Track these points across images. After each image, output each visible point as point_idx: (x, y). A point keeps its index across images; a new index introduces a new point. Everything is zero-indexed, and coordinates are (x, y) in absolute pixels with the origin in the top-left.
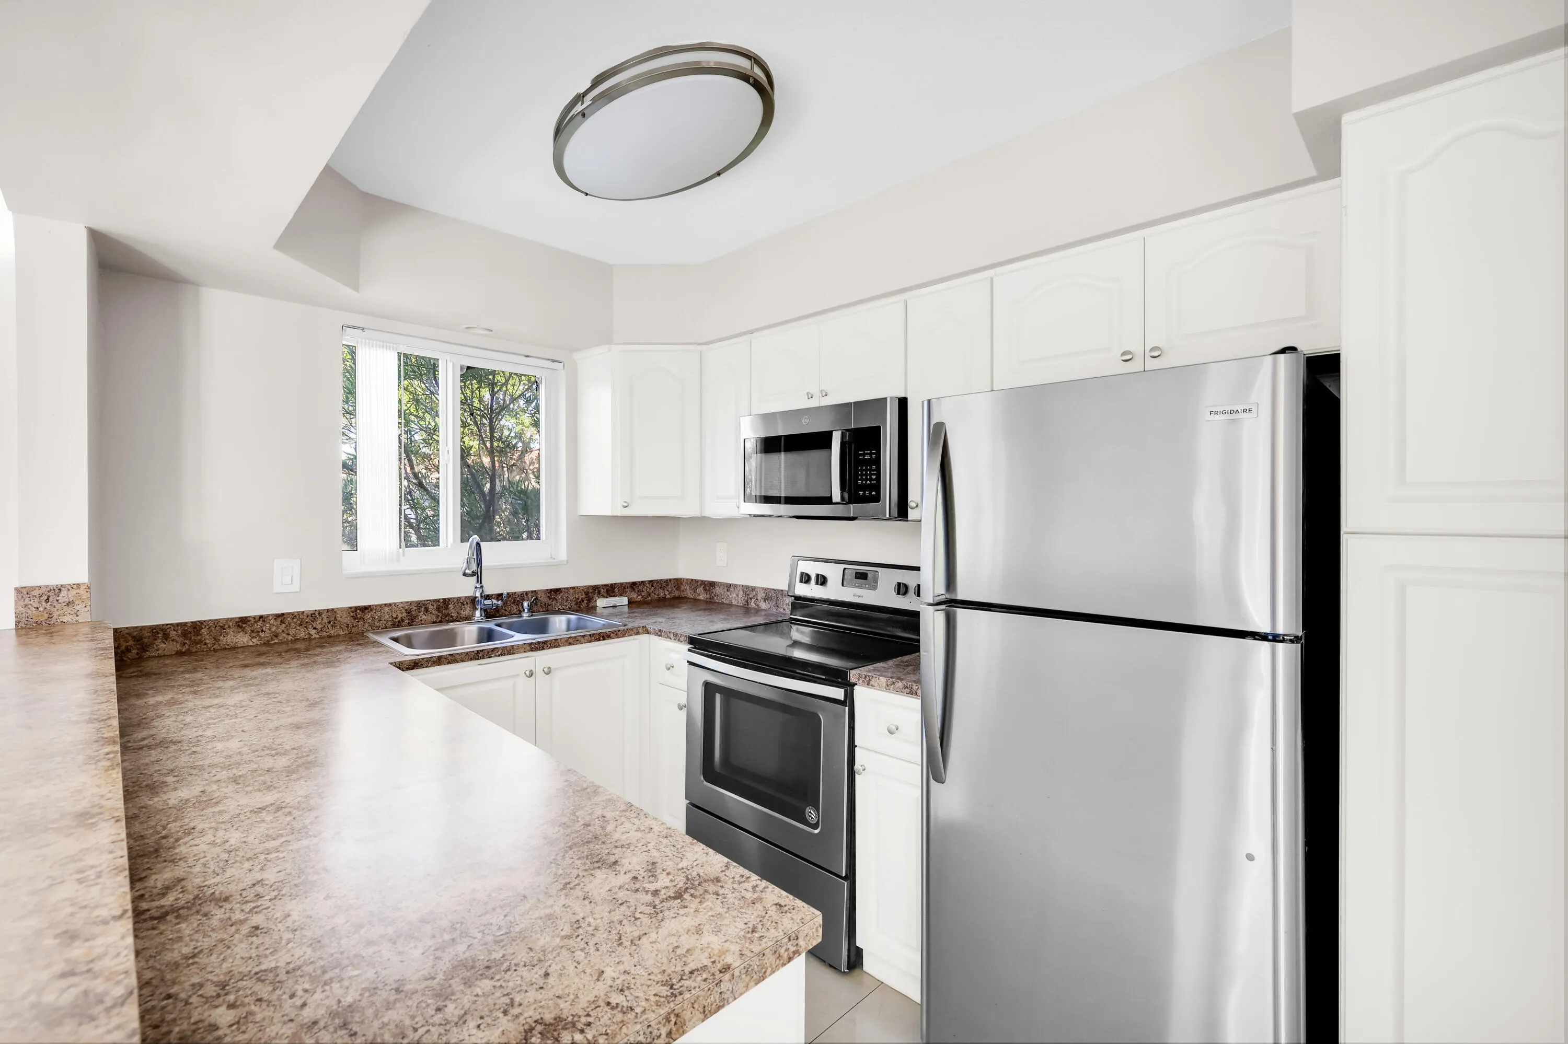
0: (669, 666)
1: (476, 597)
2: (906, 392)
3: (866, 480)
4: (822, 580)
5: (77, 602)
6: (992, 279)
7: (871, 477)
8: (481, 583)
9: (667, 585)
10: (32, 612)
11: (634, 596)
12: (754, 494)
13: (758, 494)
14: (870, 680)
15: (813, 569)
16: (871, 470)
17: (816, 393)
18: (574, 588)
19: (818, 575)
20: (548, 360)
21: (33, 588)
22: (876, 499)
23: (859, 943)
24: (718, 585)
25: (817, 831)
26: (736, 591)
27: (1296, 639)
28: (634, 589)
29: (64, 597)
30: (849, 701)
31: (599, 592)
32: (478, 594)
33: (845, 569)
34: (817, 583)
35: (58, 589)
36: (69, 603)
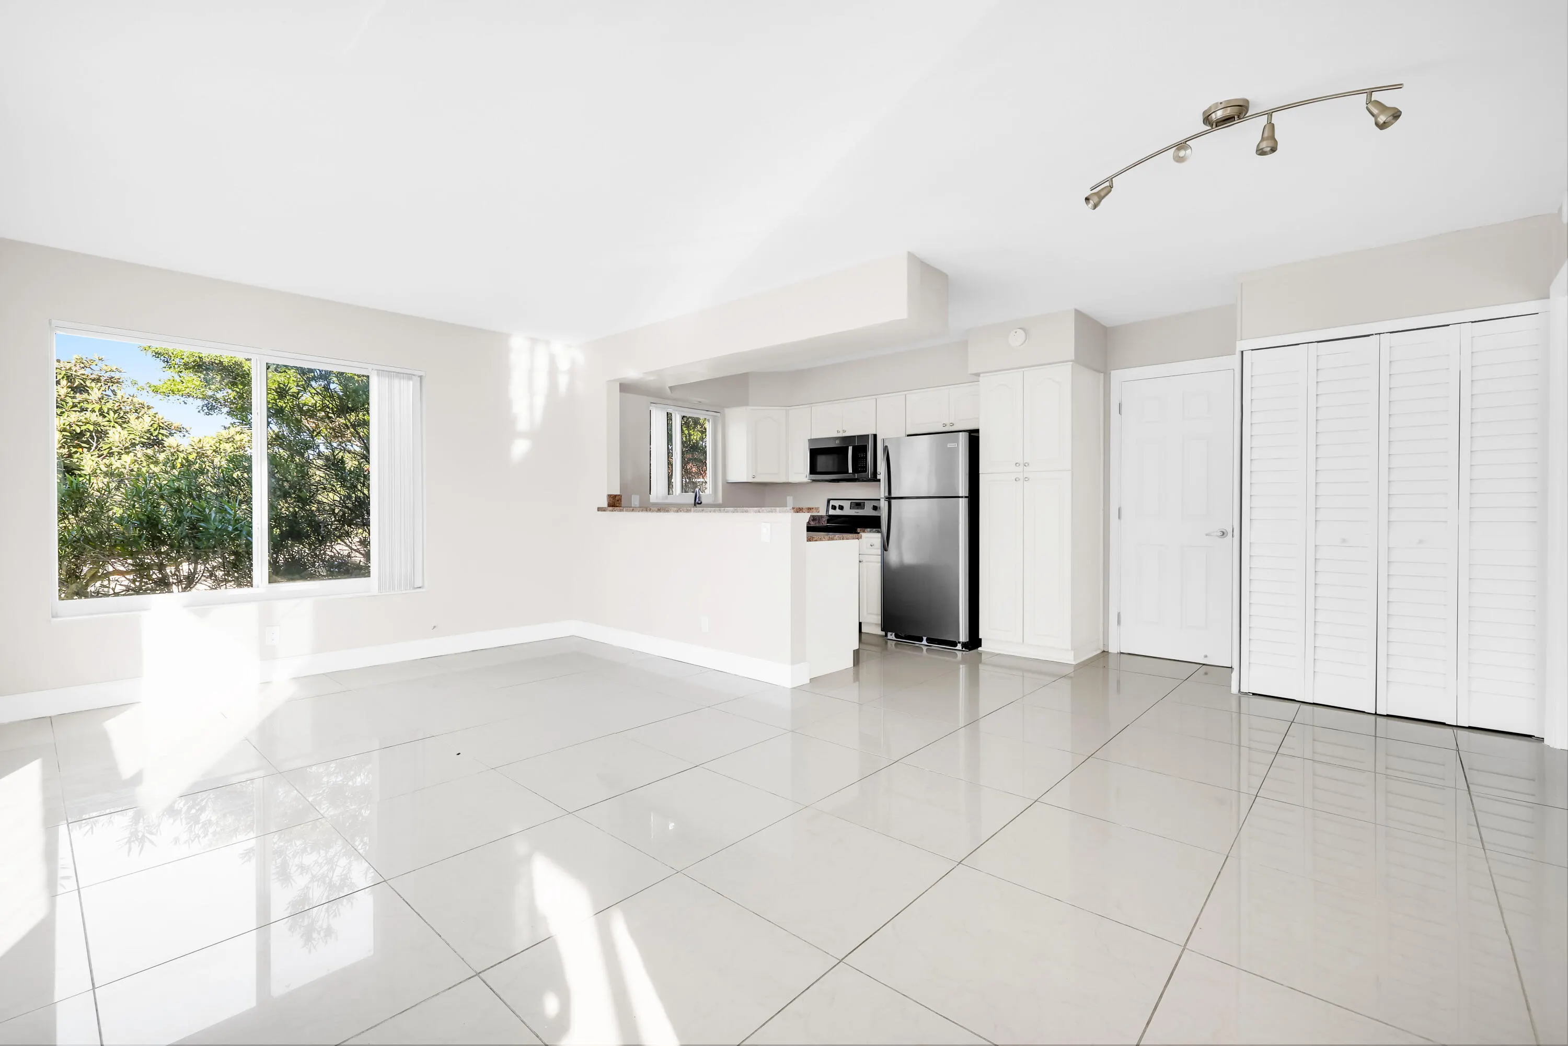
2: (876, 433)
3: (860, 465)
4: (841, 508)
5: (616, 498)
6: (906, 395)
7: (863, 464)
10: (610, 500)
14: (864, 530)
15: (837, 504)
16: (863, 460)
17: (841, 431)
19: (839, 505)
20: (714, 412)
21: (611, 493)
22: (866, 472)
27: (966, 497)
33: (851, 502)
34: (839, 509)
35: (616, 496)
36: (618, 500)
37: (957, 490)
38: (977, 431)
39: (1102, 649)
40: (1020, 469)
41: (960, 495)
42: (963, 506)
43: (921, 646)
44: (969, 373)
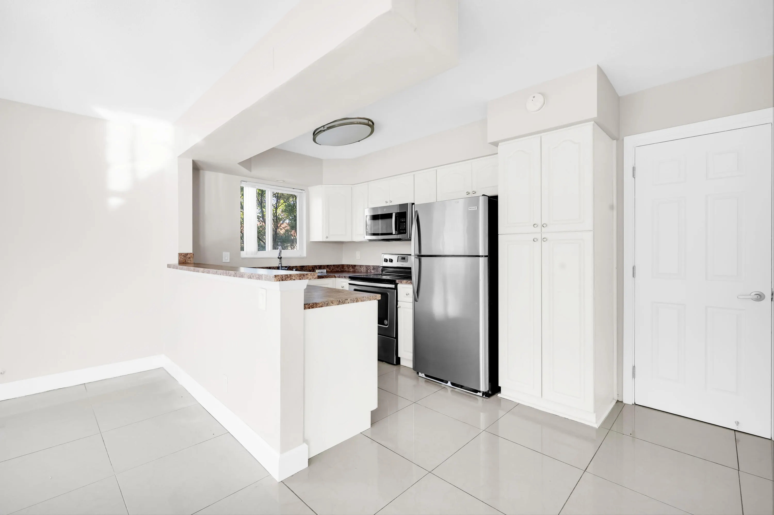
0: (342, 287)
1: (279, 267)
2: (414, 201)
3: (403, 227)
4: (391, 261)
5: (191, 258)
6: (436, 170)
7: (404, 227)
8: (281, 262)
9: (339, 267)
10: (182, 259)
11: (328, 269)
12: (369, 233)
13: (371, 233)
14: (402, 282)
15: (388, 257)
16: (404, 224)
17: (389, 201)
18: (308, 266)
19: (390, 259)
20: (300, 190)
21: (182, 253)
22: (405, 233)
23: (399, 356)
24: (357, 266)
25: (387, 327)
26: (363, 267)
27: (486, 256)
28: (328, 267)
29: (188, 256)
30: (396, 288)
31: (317, 268)
32: (280, 266)
33: (398, 257)
34: (389, 261)
35: (187, 254)
36: (189, 258)
37: (478, 250)
38: (496, 197)
39: (616, 399)
40: (538, 229)
41: (480, 255)
42: (483, 263)
43: (446, 387)
44: (488, 142)
